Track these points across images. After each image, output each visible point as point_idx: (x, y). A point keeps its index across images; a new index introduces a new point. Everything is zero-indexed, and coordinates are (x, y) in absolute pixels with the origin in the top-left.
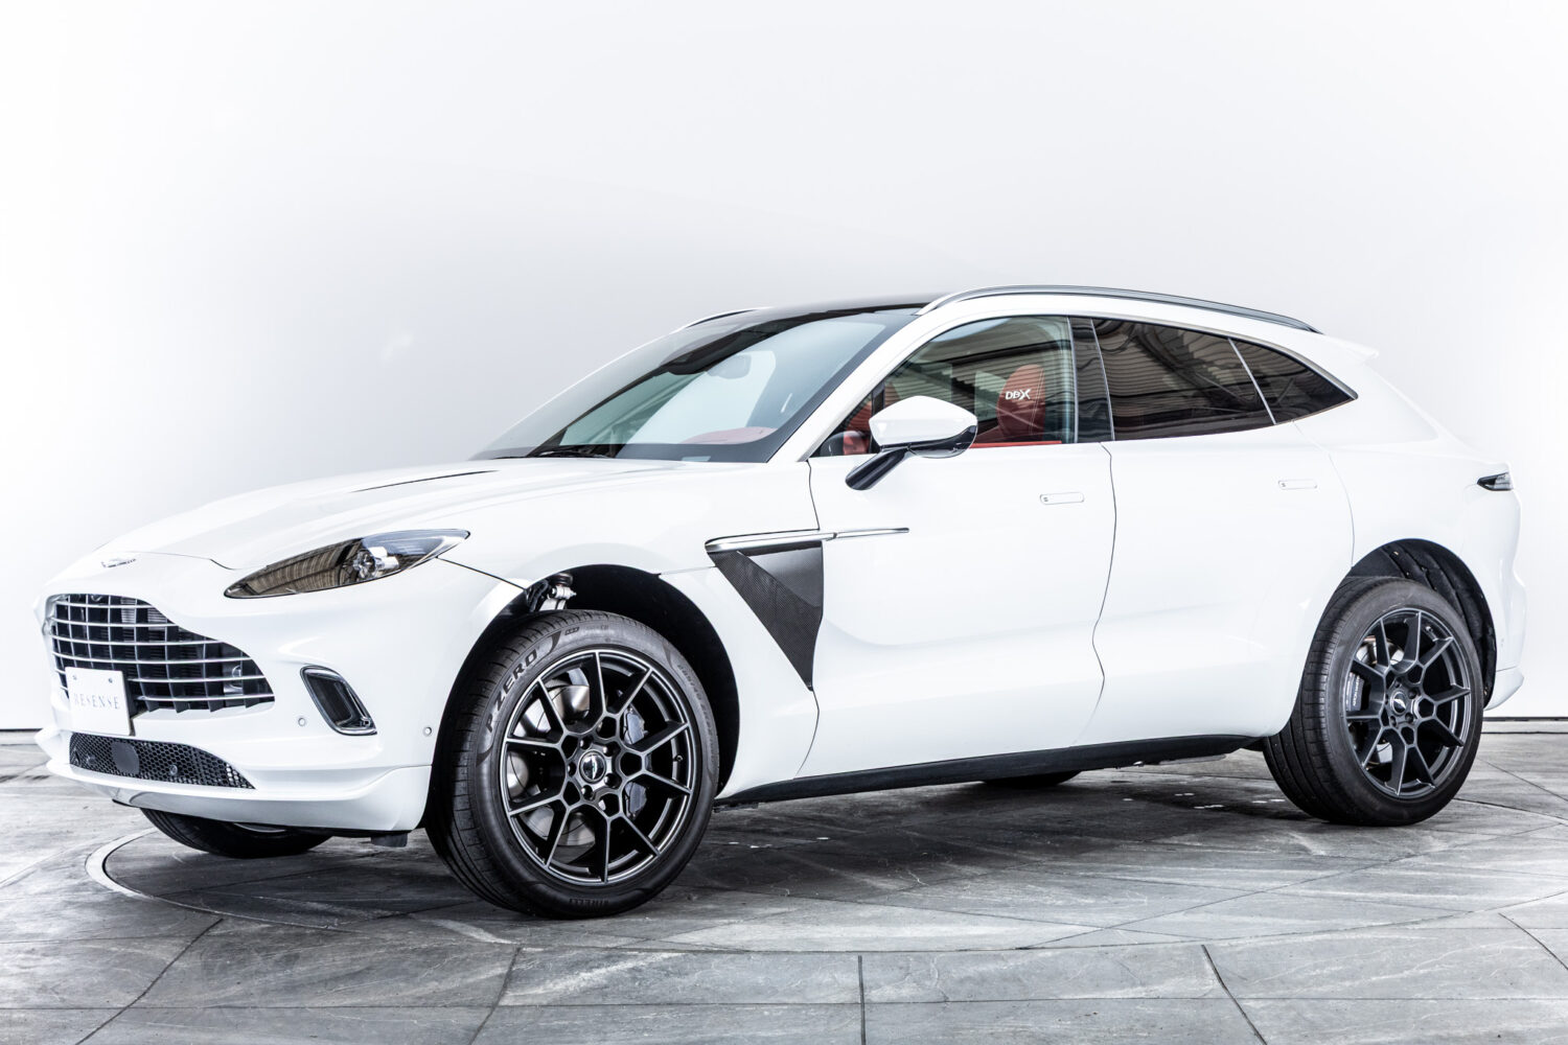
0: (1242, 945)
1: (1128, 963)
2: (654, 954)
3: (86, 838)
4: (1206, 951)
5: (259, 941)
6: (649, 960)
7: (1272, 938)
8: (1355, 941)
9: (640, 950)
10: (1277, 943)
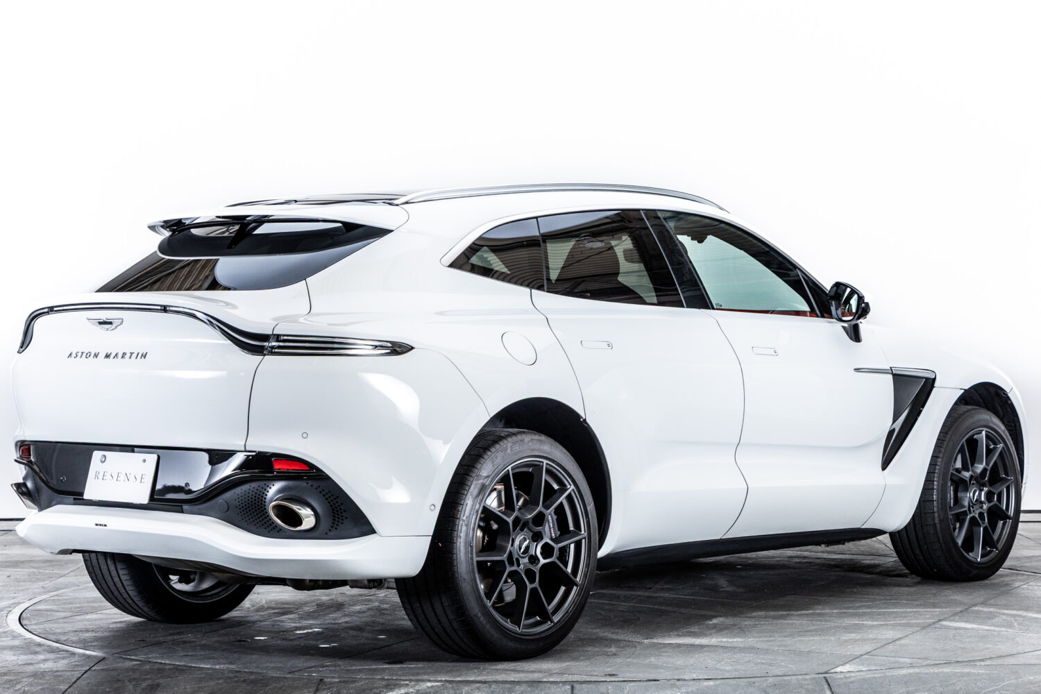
0: (854, 677)
1: (769, 690)
2: (421, 683)
3: (8, 599)
4: (827, 681)
5: (130, 674)
6: (417, 687)
7: (877, 672)
8: (937, 674)
9: (410, 681)
10: (879, 675)
